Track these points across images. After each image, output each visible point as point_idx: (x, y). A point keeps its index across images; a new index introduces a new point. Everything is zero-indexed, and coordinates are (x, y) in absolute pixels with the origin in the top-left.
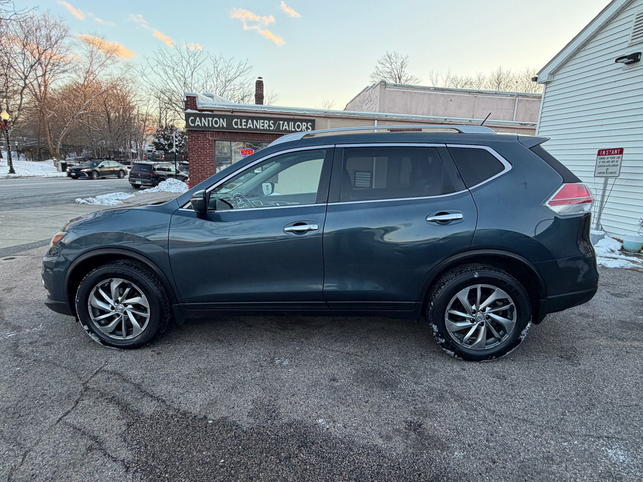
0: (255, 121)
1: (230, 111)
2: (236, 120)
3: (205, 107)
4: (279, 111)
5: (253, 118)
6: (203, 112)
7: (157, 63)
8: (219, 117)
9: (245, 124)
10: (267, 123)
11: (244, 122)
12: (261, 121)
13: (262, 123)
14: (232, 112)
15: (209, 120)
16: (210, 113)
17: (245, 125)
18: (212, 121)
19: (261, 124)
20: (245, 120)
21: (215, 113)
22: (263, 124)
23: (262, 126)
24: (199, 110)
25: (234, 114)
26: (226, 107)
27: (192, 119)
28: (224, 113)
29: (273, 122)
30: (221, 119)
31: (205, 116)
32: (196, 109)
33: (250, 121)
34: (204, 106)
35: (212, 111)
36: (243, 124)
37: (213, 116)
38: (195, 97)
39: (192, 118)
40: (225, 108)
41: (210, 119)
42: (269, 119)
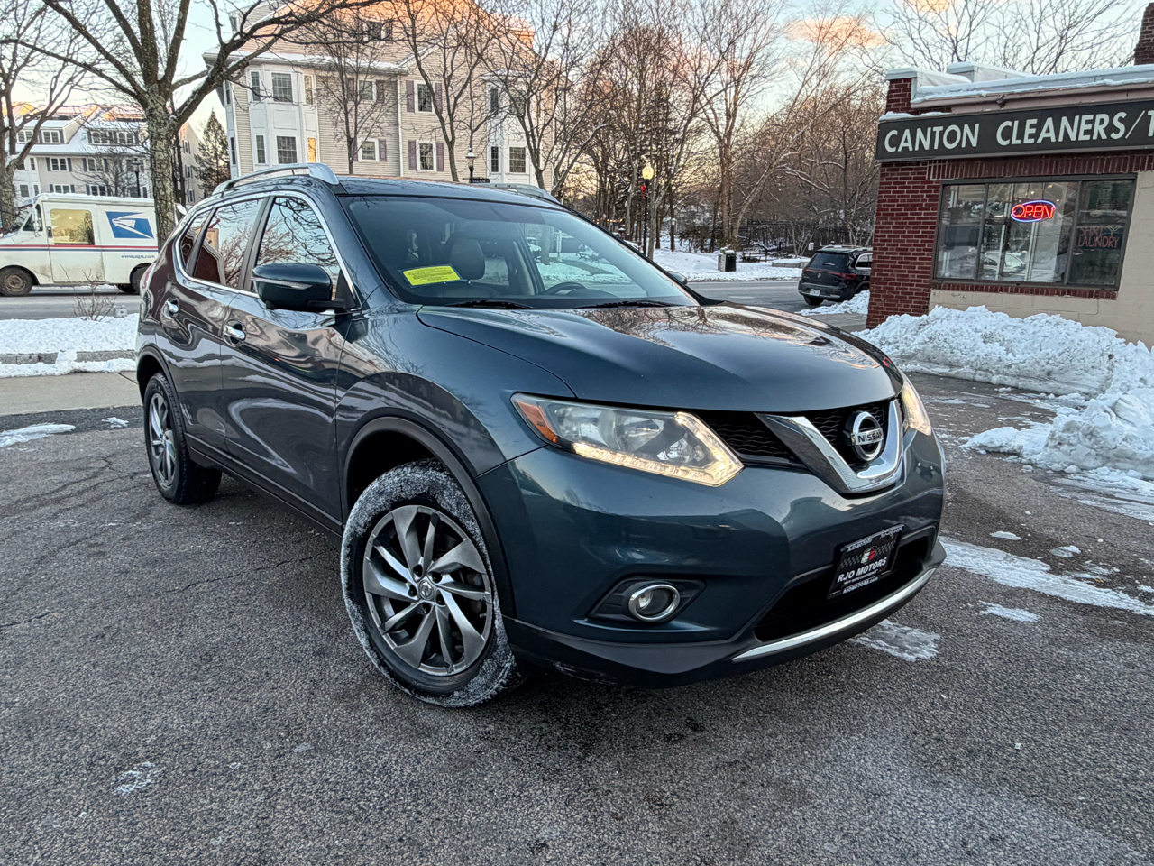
0: (1065, 121)
1: (994, 102)
2: (1009, 123)
3: (930, 100)
4: (1144, 80)
5: (1057, 113)
6: (923, 115)
8: (960, 120)
9: (1033, 131)
10: (1102, 121)
11: (1032, 126)
12: (1085, 118)
13: (1088, 122)
14: (1004, 103)
15: (933, 133)
16: (940, 113)
17: (1031, 136)
18: (942, 133)
19: (1084, 127)
20: (1034, 121)
21: (956, 111)
22: (1089, 127)
23: (1086, 132)
24: (917, 111)
25: (1008, 107)
26: (984, 93)
27: (893, 135)
28: (978, 109)
29: (1123, 115)
30: (966, 127)
31: (924, 124)
32: (908, 110)
33: (1049, 122)
34: (927, 97)
35: (948, 108)
36: (1028, 131)
37: (944, 122)
38: (909, 80)
39: (895, 132)
40: (981, 96)
41: (938, 129)
42: (1111, 109)
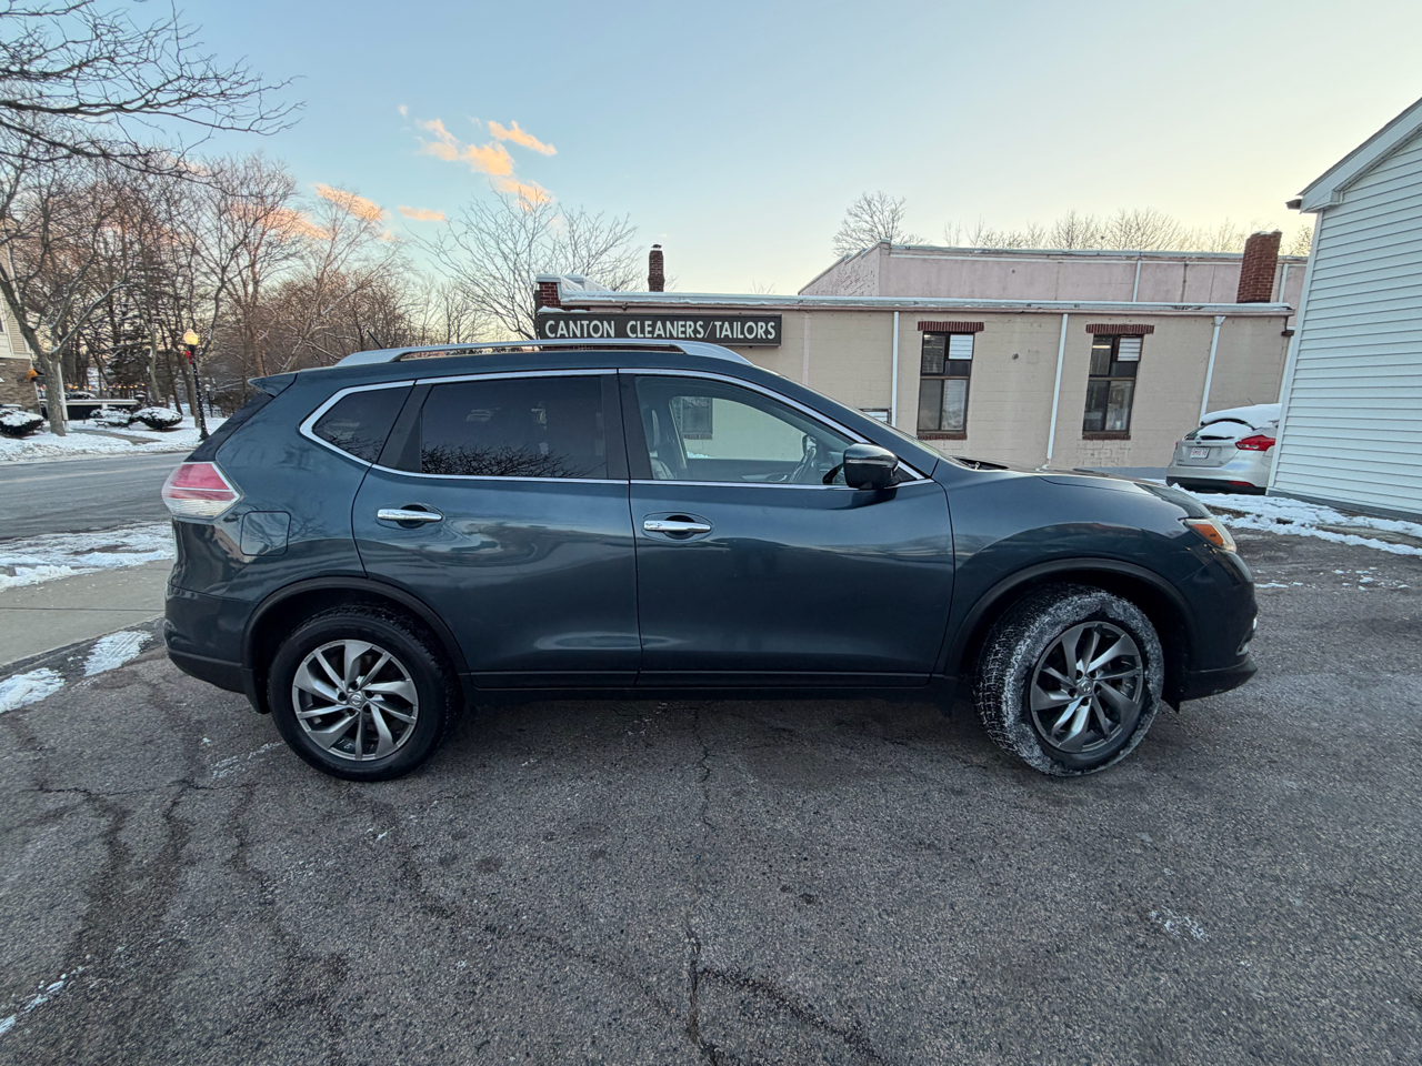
0: (668, 324)
1: (620, 307)
2: (634, 323)
3: (575, 301)
4: (713, 302)
5: (664, 318)
6: (572, 311)
7: (465, 228)
8: (601, 318)
9: (650, 329)
10: (690, 326)
11: (649, 326)
12: (681, 323)
13: (682, 326)
14: (625, 309)
15: (582, 326)
16: (585, 311)
17: (649, 332)
18: (588, 326)
19: (681, 329)
20: (650, 323)
21: (593, 311)
22: (683, 329)
23: (682, 332)
24: (564, 308)
25: (629, 311)
26: (614, 300)
27: (551, 325)
28: (609, 311)
29: (701, 323)
30: (605, 323)
31: (576, 318)
32: (558, 305)
33: (659, 324)
34: (573, 298)
35: (587, 308)
36: (647, 329)
37: (590, 318)
38: (555, 284)
39: (552, 322)
40: (611, 302)
41: (585, 323)
42: (695, 319)
